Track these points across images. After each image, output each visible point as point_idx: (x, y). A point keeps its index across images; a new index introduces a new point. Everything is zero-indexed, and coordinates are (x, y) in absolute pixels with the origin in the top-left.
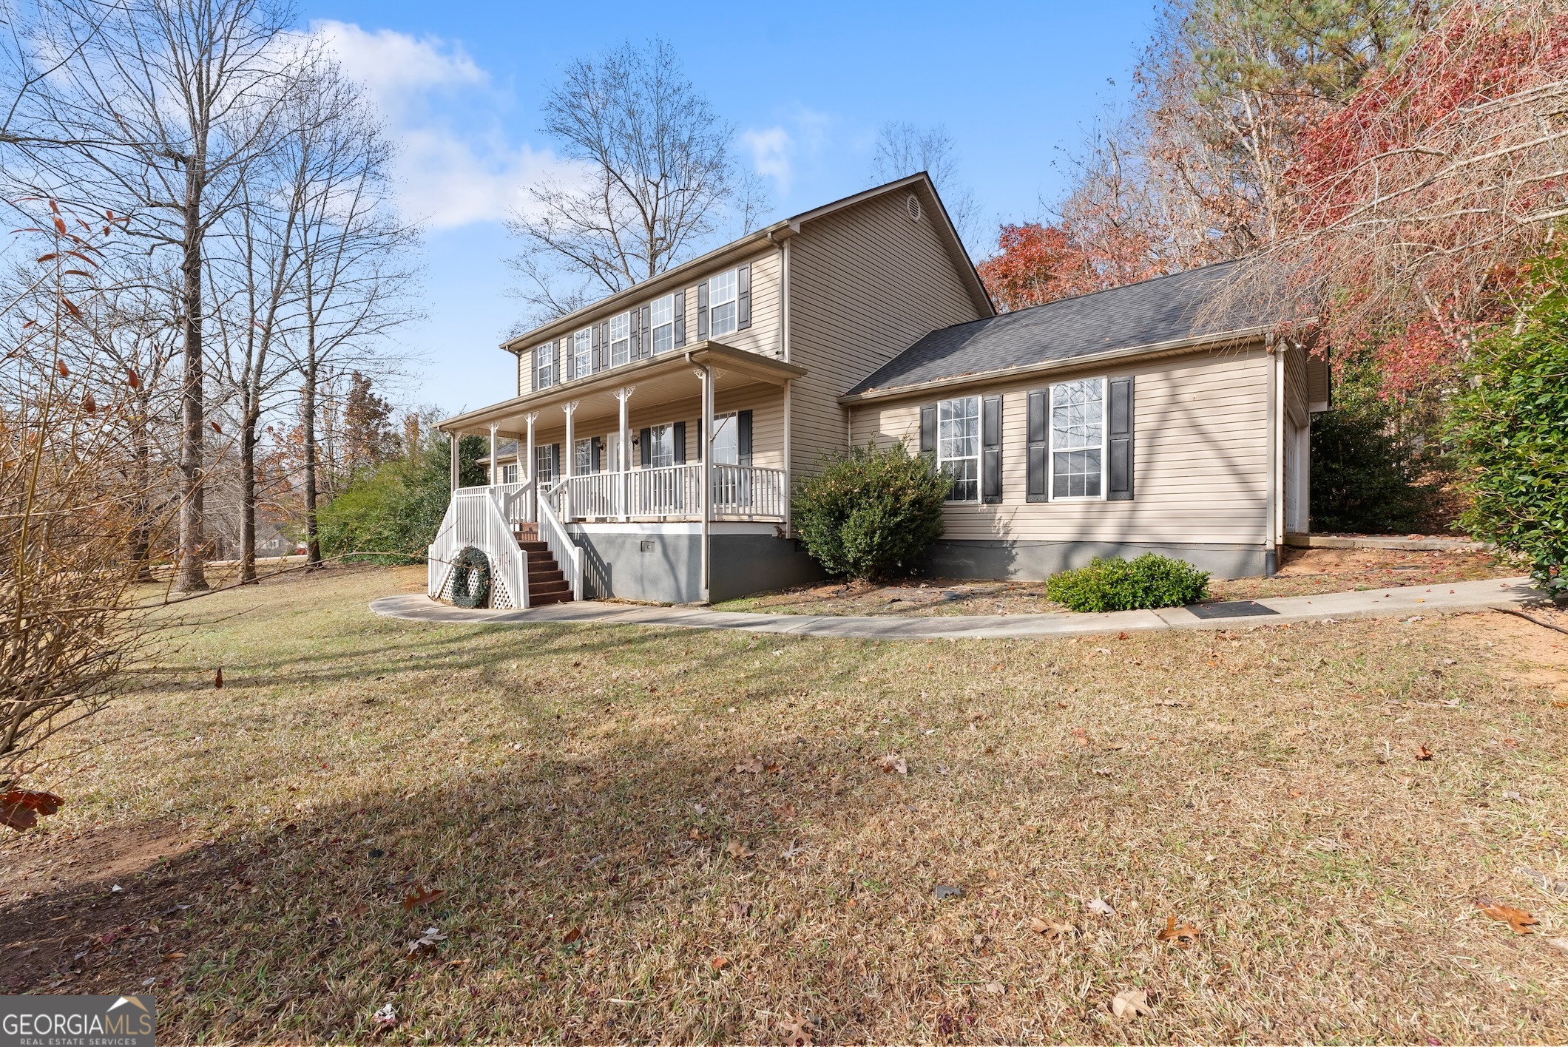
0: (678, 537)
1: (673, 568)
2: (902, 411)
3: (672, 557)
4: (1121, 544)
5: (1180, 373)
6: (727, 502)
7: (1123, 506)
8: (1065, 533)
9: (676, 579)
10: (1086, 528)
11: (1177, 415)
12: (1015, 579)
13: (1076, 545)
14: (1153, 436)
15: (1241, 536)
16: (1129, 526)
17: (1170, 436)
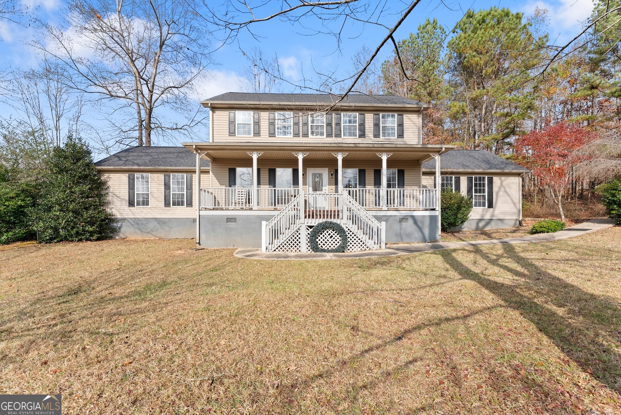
0: (424, 216)
1: (420, 229)
2: (428, 177)
3: (420, 224)
4: (491, 219)
5: (503, 178)
6: (390, 204)
7: (491, 209)
8: (478, 217)
9: (422, 233)
10: (483, 216)
11: (502, 188)
12: (464, 230)
13: (480, 220)
14: (497, 193)
15: (515, 217)
16: (493, 215)
17: (501, 193)
